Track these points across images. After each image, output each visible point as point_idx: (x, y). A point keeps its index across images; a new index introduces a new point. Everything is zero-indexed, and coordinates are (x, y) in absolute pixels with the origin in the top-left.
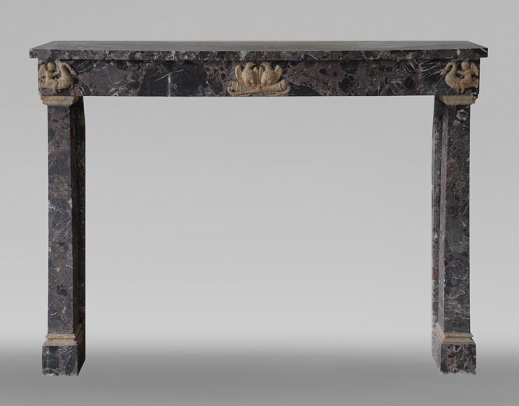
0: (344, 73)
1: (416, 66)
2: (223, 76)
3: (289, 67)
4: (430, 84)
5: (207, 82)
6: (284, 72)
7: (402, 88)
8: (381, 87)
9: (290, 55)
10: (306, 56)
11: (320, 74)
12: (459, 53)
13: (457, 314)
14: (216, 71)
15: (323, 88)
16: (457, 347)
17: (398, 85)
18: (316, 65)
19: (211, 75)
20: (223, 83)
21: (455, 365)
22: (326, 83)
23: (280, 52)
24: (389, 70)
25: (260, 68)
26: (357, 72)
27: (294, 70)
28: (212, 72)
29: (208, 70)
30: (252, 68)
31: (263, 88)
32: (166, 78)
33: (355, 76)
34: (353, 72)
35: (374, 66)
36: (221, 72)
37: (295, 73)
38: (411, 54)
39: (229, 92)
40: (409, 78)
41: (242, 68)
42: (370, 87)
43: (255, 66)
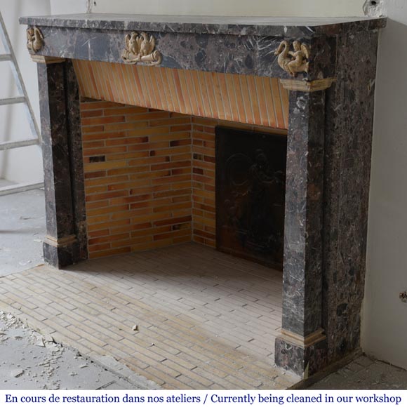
0: (198, 46)
1: (255, 43)
2: (119, 44)
3: (159, 38)
4: (266, 65)
6: (156, 43)
7: (243, 66)
8: (227, 64)
10: (167, 27)
11: (181, 47)
12: (285, 30)
13: (293, 313)
14: (114, 39)
15: (184, 61)
16: (289, 346)
17: (240, 62)
18: (178, 37)
19: (112, 43)
20: (119, 50)
22: (185, 56)
23: (149, 23)
24: (233, 45)
25: (141, 37)
26: (208, 46)
27: (163, 41)
29: (110, 38)
30: (135, 37)
31: (142, 57)
32: (87, 44)
33: (206, 51)
34: (204, 46)
35: (221, 41)
36: (118, 40)
37: (164, 44)
38: (245, 29)
39: (123, 60)
40: (248, 56)
41: (130, 37)
42: (218, 63)
43: (137, 36)
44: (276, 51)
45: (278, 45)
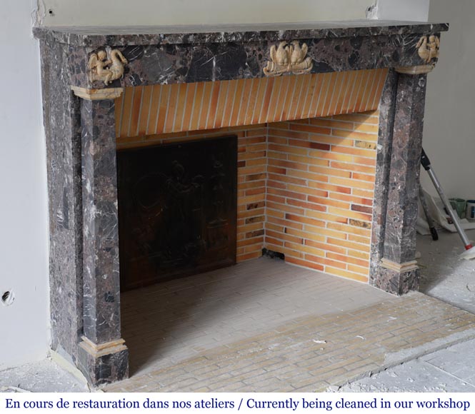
0: (353, 49)
1: (401, 40)
2: (260, 56)
3: (313, 45)
4: (409, 56)
5: (246, 64)
6: (309, 51)
7: (391, 61)
8: (377, 61)
9: (317, 33)
10: (330, 33)
11: (335, 51)
12: (432, 27)
13: (409, 247)
14: (254, 51)
15: (337, 64)
16: (409, 273)
17: (388, 57)
18: (333, 42)
19: (250, 56)
20: (260, 64)
21: (407, 287)
22: (338, 59)
23: (309, 30)
24: (383, 44)
25: (291, 47)
26: (361, 47)
27: (316, 48)
28: (251, 52)
29: (248, 51)
30: (284, 47)
31: (293, 67)
32: (212, 61)
33: (359, 51)
34: (358, 47)
35: (373, 42)
36: (258, 53)
37: (317, 50)
38: (402, 29)
39: (265, 72)
40: (396, 52)
41: (277, 48)
42: (369, 61)
43: (286, 45)
44: (418, 45)
45: (419, 40)
